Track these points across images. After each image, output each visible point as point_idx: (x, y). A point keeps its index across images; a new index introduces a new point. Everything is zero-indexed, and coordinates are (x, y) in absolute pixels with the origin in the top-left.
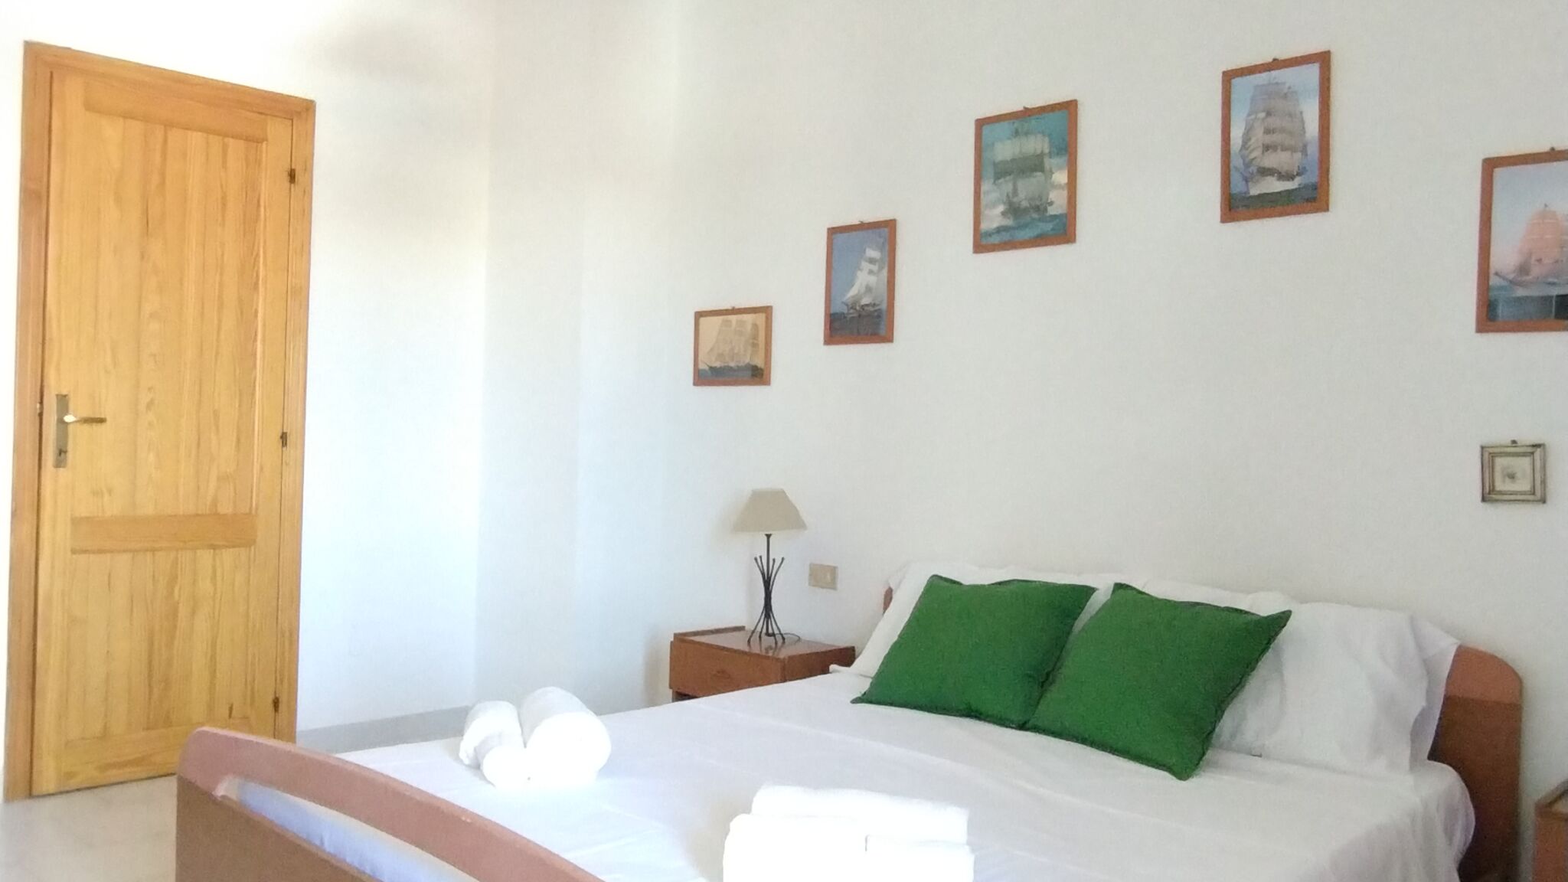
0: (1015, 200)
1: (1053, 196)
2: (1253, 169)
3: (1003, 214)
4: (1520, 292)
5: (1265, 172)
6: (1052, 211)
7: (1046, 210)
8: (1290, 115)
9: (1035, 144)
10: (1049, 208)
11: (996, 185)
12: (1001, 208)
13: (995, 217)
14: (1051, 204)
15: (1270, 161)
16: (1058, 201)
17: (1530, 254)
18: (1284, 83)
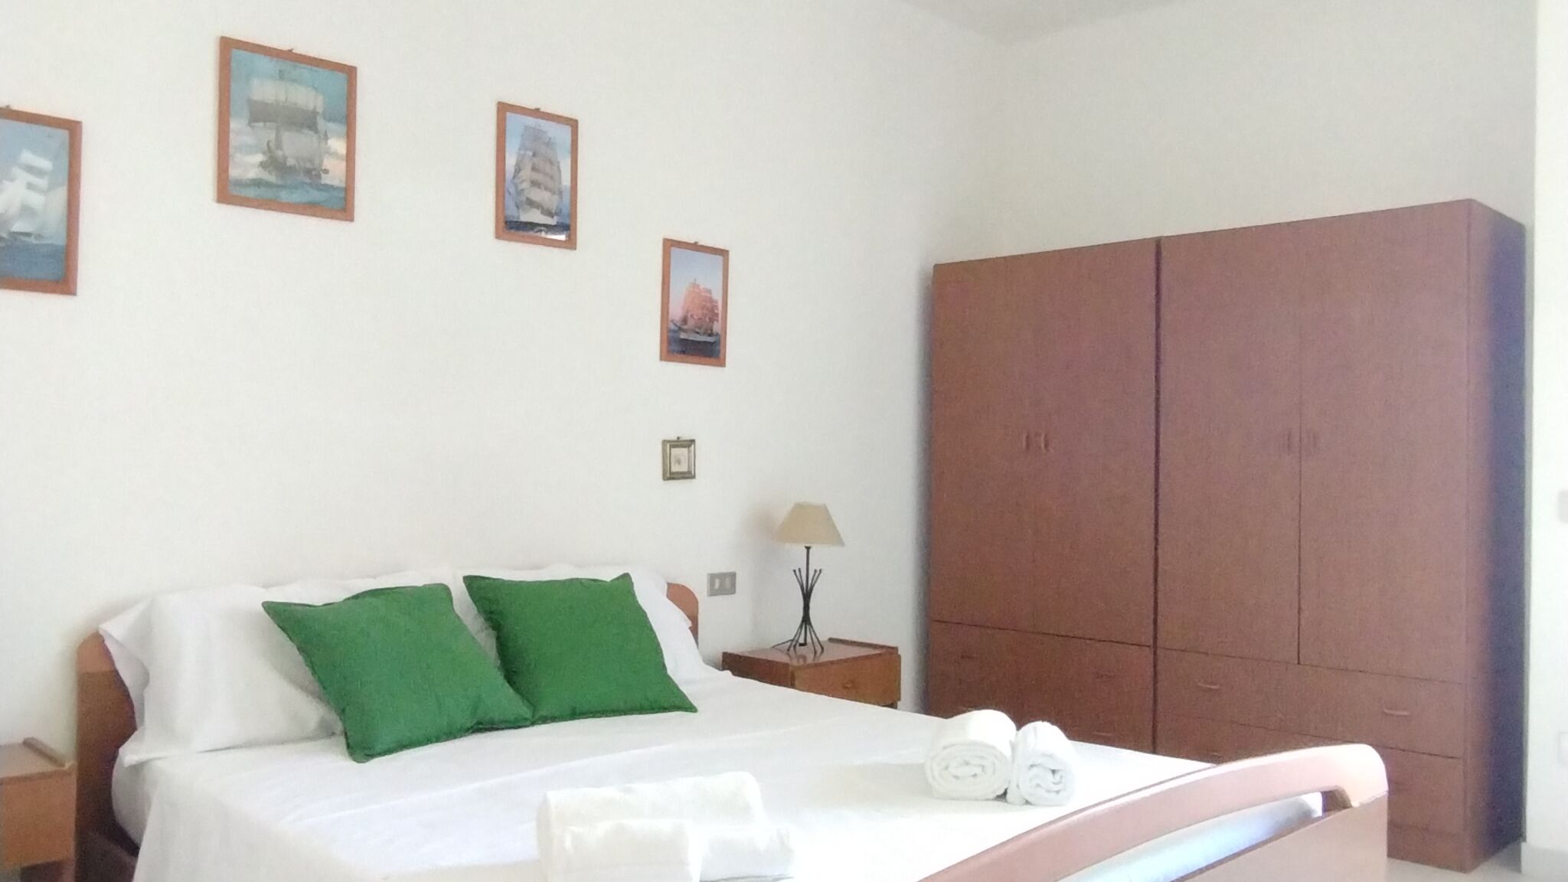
0: (280, 153)
1: (328, 163)
2: (523, 199)
3: (262, 165)
4: (683, 336)
5: (531, 204)
6: (326, 180)
7: (319, 177)
8: (551, 163)
9: (304, 96)
10: (323, 176)
11: (251, 126)
12: (259, 158)
13: (248, 165)
14: (326, 171)
15: (537, 195)
16: (334, 172)
17: (687, 312)
18: (545, 133)
